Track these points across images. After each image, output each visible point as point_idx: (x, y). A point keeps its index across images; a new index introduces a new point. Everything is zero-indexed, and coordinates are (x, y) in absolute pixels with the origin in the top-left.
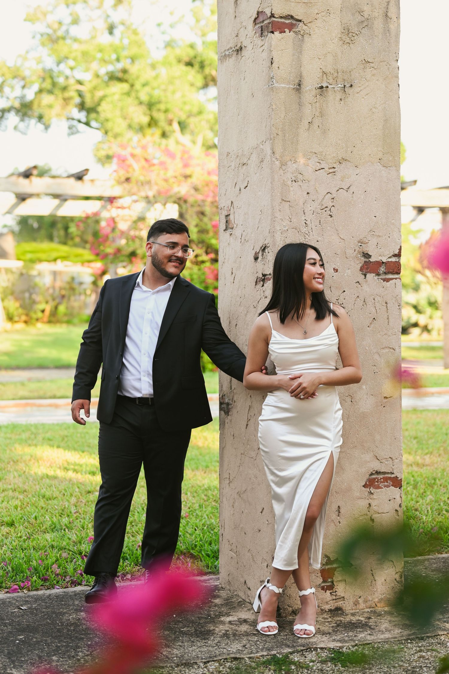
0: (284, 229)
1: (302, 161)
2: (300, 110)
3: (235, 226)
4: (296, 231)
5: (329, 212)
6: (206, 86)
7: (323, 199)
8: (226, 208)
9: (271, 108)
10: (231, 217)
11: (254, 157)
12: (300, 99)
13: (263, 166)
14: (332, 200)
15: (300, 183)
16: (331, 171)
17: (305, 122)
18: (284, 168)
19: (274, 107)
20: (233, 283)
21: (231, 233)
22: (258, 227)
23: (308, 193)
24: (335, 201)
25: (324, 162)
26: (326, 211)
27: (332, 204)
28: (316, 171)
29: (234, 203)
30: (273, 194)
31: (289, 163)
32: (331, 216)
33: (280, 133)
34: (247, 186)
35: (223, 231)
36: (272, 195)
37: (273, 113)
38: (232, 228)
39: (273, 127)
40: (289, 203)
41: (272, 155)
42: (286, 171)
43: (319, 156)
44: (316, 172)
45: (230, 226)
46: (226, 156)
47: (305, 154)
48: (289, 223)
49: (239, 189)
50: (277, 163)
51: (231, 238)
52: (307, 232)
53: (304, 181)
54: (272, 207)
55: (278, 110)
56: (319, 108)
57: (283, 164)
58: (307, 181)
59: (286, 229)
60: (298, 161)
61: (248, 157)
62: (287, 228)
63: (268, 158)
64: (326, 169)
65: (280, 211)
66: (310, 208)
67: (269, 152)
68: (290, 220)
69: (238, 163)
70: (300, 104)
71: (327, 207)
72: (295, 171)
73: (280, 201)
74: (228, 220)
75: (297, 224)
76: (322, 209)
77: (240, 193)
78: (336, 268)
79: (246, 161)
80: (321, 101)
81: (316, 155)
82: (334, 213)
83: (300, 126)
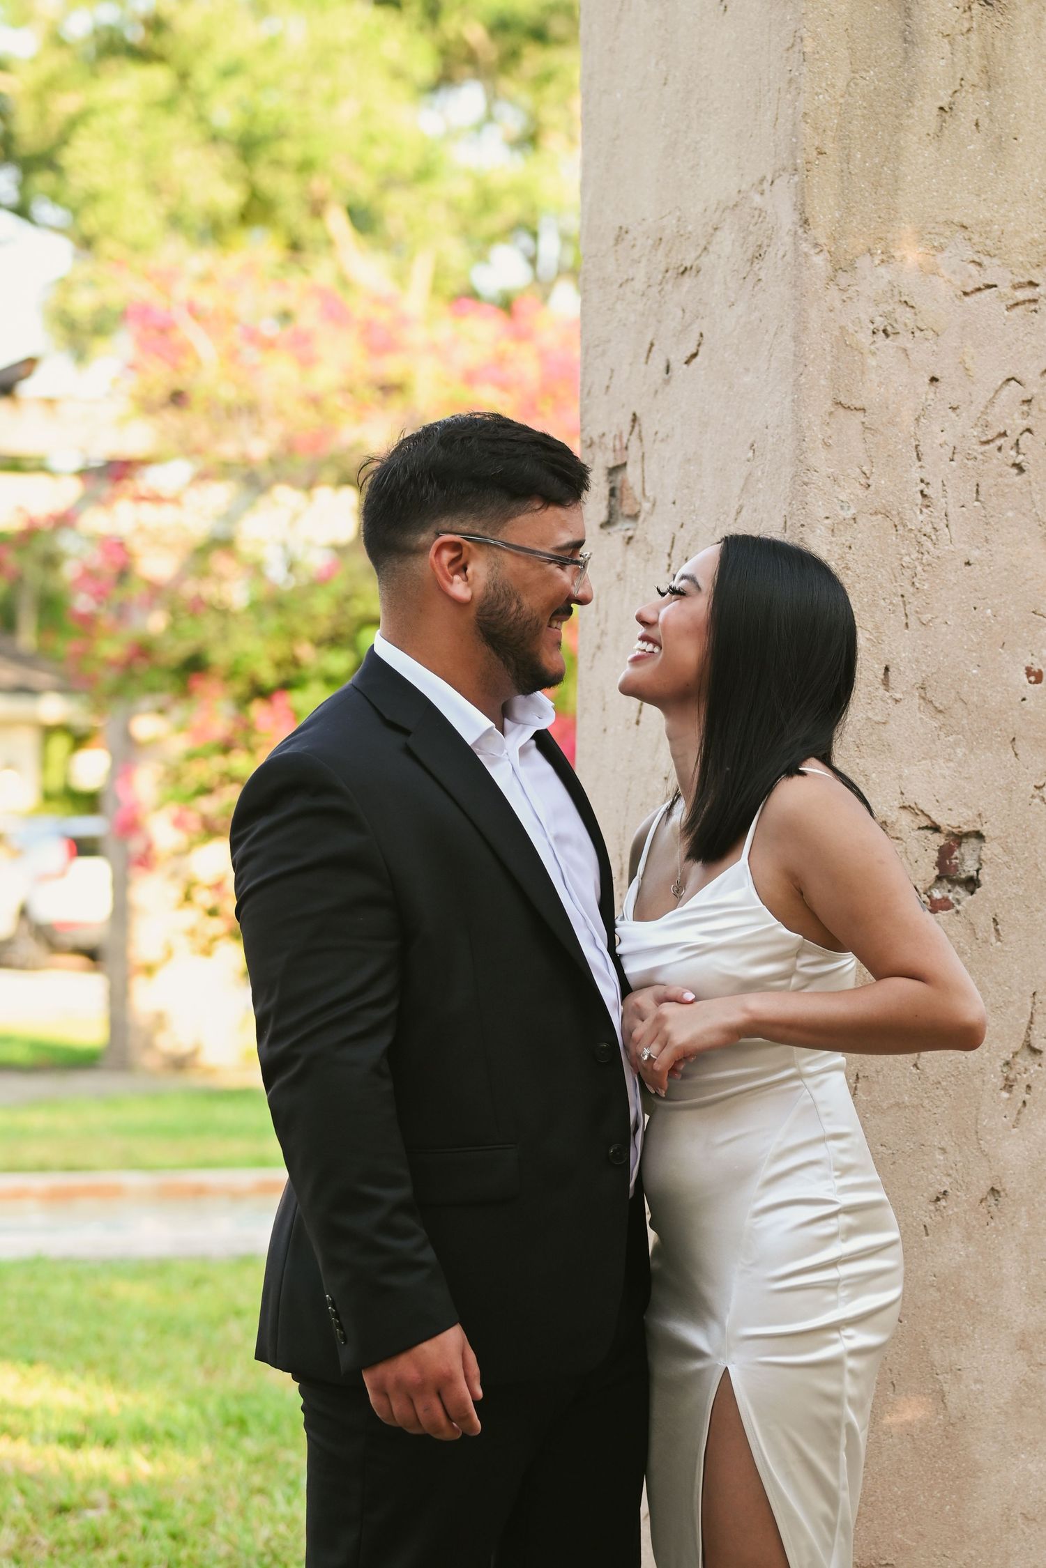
0: (843, 514)
1: (911, 255)
2: (906, 58)
3: (646, 506)
4: (888, 524)
5: (1013, 453)
6: (445, 80)
7: (991, 402)
8: (609, 441)
9: (796, 49)
10: (632, 475)
11: (726, 242)
12: (909, 16)
13: (762, 275)
14: (1025, 408)
15: (904, 340)
16: (1021, 295)
17: (926, 109)
18: (843, 279)
19: (809, 46)
20: (638, 723)
21: (630, 533)
22: (741, 508)
23: (934, 380)
24: (1034, 412)
25: (996, 261)
26: (1000, 449)
27: (1025, 423)
28: (966, 294)
29: (645, 422)
30: (802, 379)
31: (864, 263)
32: (1020, 468)
33: (829, 147)
34: (695, 355)
35: (596, 528)
36: (797, 385)
37: (805, 70)
38: (635, 517)
39: (803, 125)
40: (860, 414)
41: (800, 231)
42: (851, 292)
43: (976, 238)
44: (967, 299)
45: (627, 510)
46: (612, 242)
47: (923, 228)
48: (861, 492)
49: (663, 367)
50: (819, 260)
51: (631, 555)
52: (928, 529)
53: (918, 333)
54: (798, 429)
55: (822, 60)
56: (981, 56)
57: (841, 267)
58: (930, 334)
59: (849, 514)
60: (897, 254)
61: (703, 243)
62: (853, 511)
63: (784, 241)
64: (1005, 289)
65: (826, 445)
66: (942, 438)
67: (787, 219)
68: (863, 481)
69: (663, 268)
70: (909, 39)
71: (1004, 434)
72: (885, 292)
73: (829, 406)
74: (618, 484)
75: (891, 498)
76: (987, 442)
77: (667, 382)
78: (1035, 669)
79: (693, 255)
80: (989, 27)
81: (966, 234)
82: (1030, 456)
83: (905, 121)
